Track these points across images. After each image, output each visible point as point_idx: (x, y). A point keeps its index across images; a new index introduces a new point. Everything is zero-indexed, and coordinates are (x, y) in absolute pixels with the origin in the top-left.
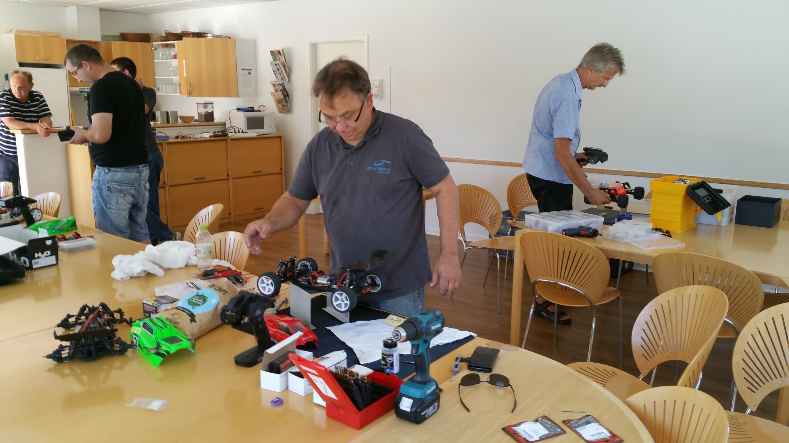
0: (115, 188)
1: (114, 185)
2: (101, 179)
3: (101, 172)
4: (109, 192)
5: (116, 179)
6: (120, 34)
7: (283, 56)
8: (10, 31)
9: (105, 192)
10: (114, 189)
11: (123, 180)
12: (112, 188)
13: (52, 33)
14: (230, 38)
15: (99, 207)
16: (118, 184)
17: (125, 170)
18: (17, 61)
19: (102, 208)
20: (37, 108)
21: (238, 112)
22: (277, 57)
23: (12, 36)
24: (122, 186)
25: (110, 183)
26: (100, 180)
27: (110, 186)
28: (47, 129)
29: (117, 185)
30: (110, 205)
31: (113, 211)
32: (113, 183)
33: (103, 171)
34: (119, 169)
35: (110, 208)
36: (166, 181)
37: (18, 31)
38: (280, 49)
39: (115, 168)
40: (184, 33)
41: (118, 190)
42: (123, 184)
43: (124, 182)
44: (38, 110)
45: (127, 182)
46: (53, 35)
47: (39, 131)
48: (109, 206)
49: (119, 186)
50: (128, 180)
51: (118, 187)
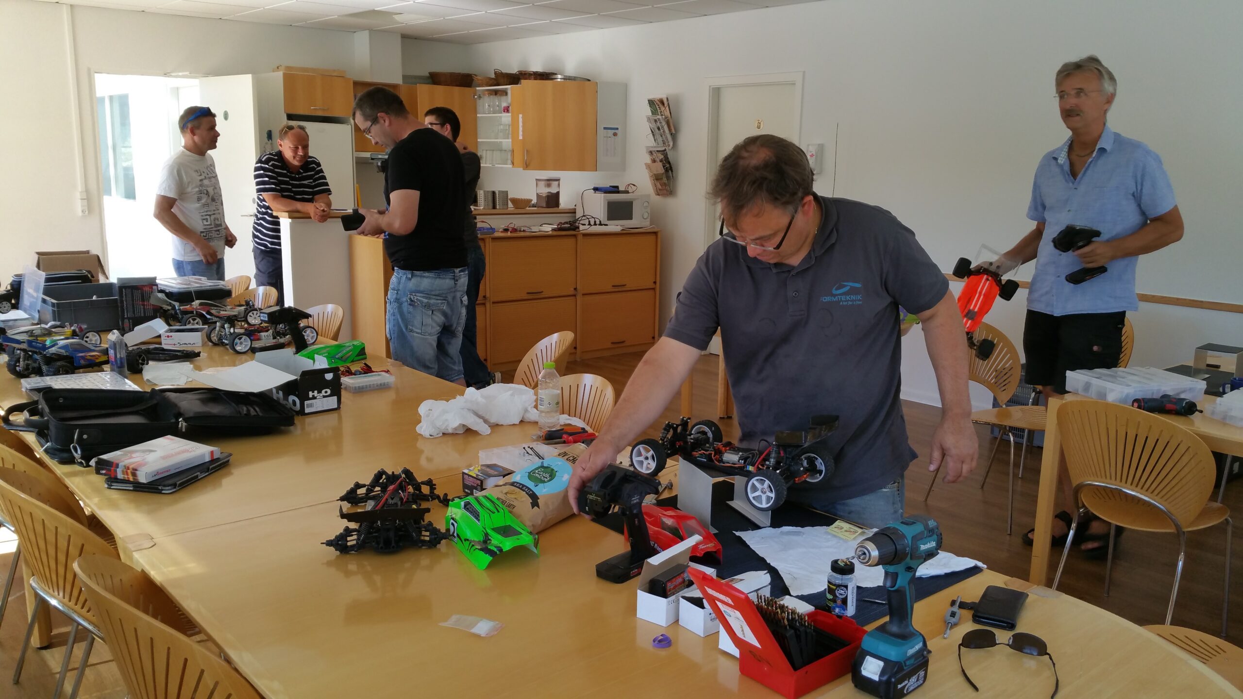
0: (420, 301)
1: (419, 297)
2: (401, 287)
3: (401, 276)
4: (412, 307)
5: (422, 289)
6: (430, 73)
7: (667, 108)
8: (278, 68)
9: (405, 307)
10: (419, 303)
11: (432, 291)
12: (416, 301)
13: (334, 71)
14: (589, 80)
15: (396, 328)
16: (425, 295)
17: (435, 275)
18: (285, 112)
19: (400, 331)
20: (312, 181)
21: (595, 193)
22: (658, 109)
23: (280, 74)
24: (430, 298)
25: (414, 294)
26: (400, 288)
27: (414, 298)
28: (323, 211)
29: (423, 297)
30: (412, 326)
31: (415, 334)
32: (417, 294)
33: (405, 276)
34: (427, 274)
35: (411, 331)
36: (488, 295)
37: (288, 68)
38: (663, 96)
39: (422, 272)
40: (522, 73)
41: (424, 304)
42: (432, 297)
43: (433, 293)
44: (313, 184)
45: (437, 293)
46: (335, 74)
47: (312, 215)
48: (411, 327)
49: (426, 298)
50: (439, 290)
51: (425, 300)
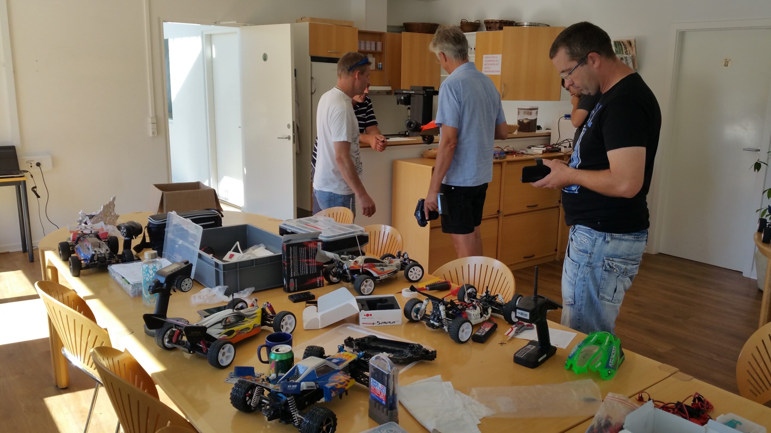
0: (618, 267)
1: (617, 263)
2: (595, 250)
3: (596, 239)
4: (607, 273)
5: (619, 253)
6: (404, 24)
7: (634, 49)
8: (302, 19)
9: (599, 271)
10: (617, 269)
11: (629, 255)
13: (345, 21)
15: (585, 295)
16: (623, 260)
17: (634, 238)
18: (309, 55)
19: (590, 298)
21: (566, 119)
22: (624, 49)
23: (306, 24)
24: (627, 264)
25: (611, 259)
26: (594, 252)
27: (613, 264)
28: (383, 141)
29: (621, 262)
30: (604, 293)
31: (607, 302)
32: (615, 259)
33: (601, 239)
34: (626, 237)
35: (603, 298)
36: (501, 210)
37: (312, 19)
38: (632, 39)
39: (621, 235)
41: (622, 271)
42: (628, 262)
43: (630, 257)
44: (366, 117)
45: (634, 257)
46: (346, 24)
47: (373, 144)
48: (603, 295)
49: (625, 263)
50: (636, 254)
51: (623, 266)
